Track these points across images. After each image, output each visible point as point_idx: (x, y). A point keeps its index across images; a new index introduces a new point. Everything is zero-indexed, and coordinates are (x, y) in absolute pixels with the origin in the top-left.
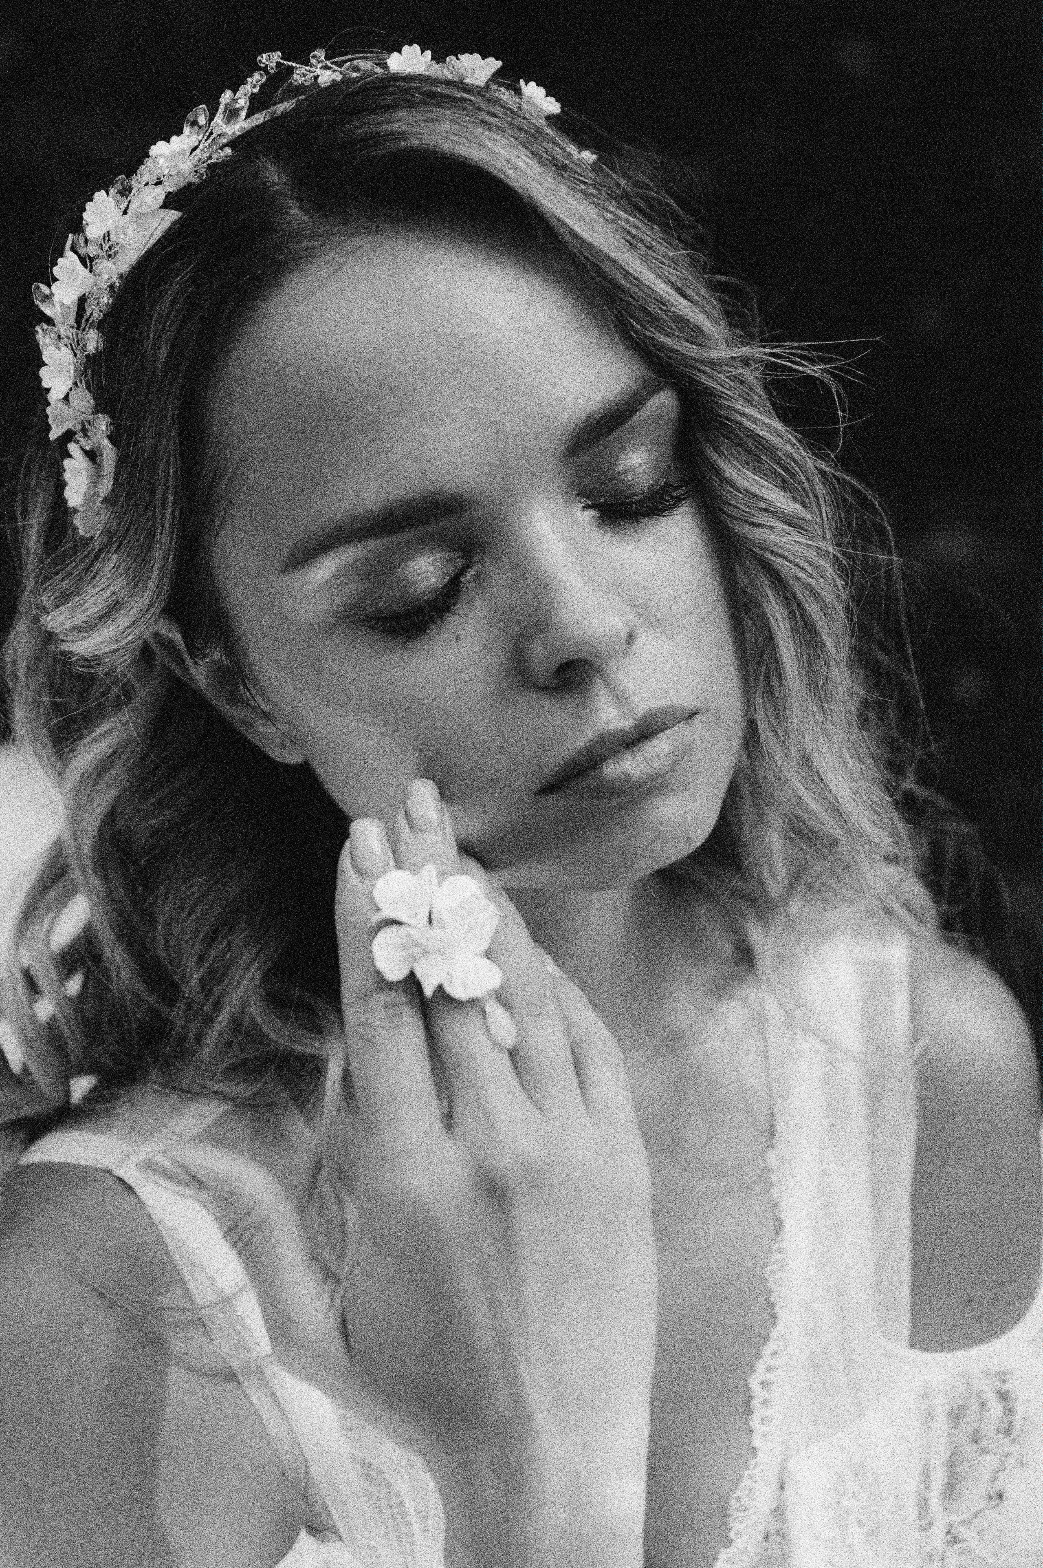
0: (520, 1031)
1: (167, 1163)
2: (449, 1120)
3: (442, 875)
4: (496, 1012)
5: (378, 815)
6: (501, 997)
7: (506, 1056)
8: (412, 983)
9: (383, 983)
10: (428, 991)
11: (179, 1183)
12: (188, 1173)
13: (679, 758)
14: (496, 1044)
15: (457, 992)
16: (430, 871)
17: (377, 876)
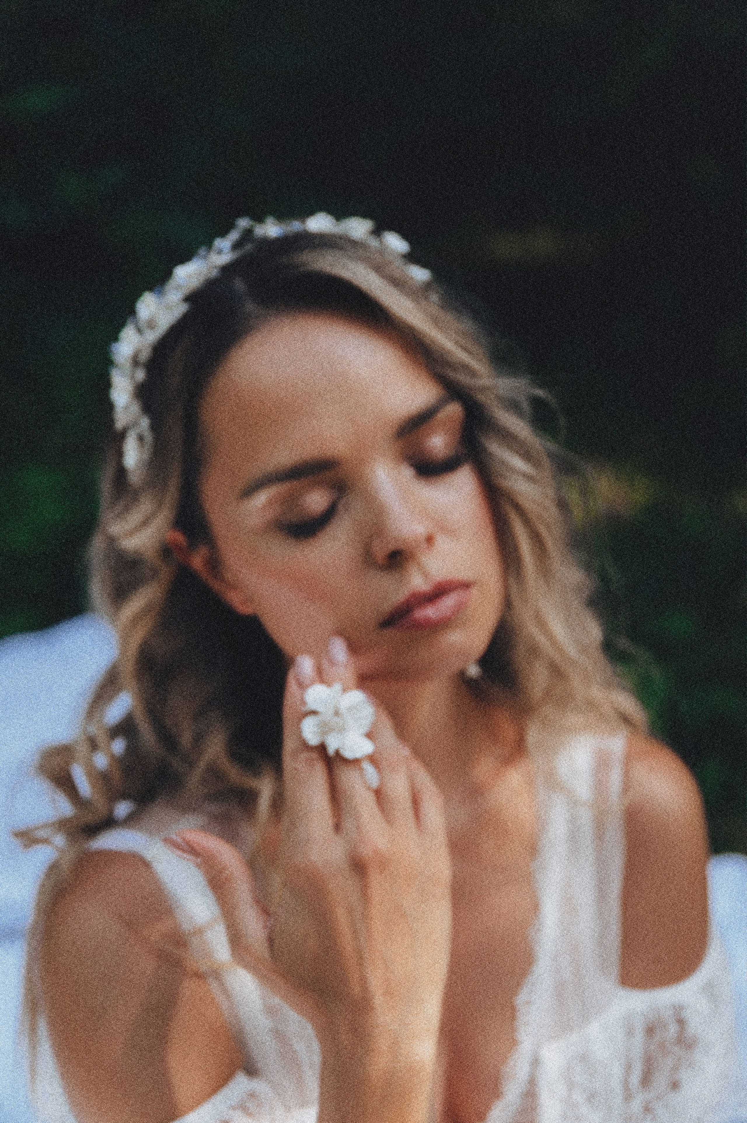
0: (382, 779)
1: (179, 840)
2: (337, 827)
3: (345, 690)
4: (369, 769)
5: (310, 653)
6: (372, 759)
7: (373, 794)
8: (322, 748)
9: (305, 746)
10: (331, 751)
11: (184, 851)
12: (190, 846)
13: (460, 608)
14: (369, 788)
15: (348, 754)
16: (337, 687)
17: (307, 686)
